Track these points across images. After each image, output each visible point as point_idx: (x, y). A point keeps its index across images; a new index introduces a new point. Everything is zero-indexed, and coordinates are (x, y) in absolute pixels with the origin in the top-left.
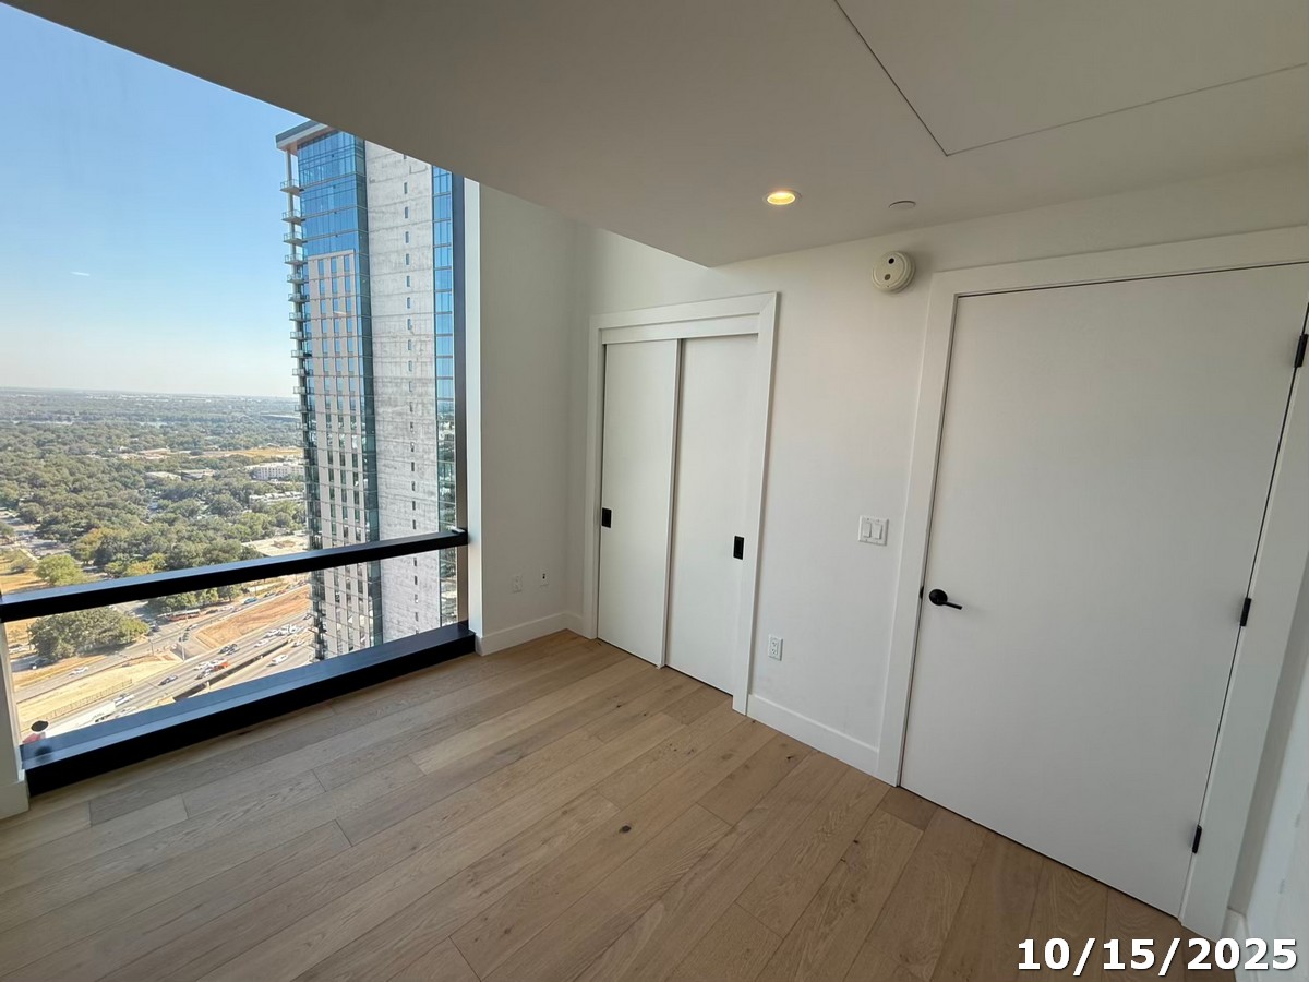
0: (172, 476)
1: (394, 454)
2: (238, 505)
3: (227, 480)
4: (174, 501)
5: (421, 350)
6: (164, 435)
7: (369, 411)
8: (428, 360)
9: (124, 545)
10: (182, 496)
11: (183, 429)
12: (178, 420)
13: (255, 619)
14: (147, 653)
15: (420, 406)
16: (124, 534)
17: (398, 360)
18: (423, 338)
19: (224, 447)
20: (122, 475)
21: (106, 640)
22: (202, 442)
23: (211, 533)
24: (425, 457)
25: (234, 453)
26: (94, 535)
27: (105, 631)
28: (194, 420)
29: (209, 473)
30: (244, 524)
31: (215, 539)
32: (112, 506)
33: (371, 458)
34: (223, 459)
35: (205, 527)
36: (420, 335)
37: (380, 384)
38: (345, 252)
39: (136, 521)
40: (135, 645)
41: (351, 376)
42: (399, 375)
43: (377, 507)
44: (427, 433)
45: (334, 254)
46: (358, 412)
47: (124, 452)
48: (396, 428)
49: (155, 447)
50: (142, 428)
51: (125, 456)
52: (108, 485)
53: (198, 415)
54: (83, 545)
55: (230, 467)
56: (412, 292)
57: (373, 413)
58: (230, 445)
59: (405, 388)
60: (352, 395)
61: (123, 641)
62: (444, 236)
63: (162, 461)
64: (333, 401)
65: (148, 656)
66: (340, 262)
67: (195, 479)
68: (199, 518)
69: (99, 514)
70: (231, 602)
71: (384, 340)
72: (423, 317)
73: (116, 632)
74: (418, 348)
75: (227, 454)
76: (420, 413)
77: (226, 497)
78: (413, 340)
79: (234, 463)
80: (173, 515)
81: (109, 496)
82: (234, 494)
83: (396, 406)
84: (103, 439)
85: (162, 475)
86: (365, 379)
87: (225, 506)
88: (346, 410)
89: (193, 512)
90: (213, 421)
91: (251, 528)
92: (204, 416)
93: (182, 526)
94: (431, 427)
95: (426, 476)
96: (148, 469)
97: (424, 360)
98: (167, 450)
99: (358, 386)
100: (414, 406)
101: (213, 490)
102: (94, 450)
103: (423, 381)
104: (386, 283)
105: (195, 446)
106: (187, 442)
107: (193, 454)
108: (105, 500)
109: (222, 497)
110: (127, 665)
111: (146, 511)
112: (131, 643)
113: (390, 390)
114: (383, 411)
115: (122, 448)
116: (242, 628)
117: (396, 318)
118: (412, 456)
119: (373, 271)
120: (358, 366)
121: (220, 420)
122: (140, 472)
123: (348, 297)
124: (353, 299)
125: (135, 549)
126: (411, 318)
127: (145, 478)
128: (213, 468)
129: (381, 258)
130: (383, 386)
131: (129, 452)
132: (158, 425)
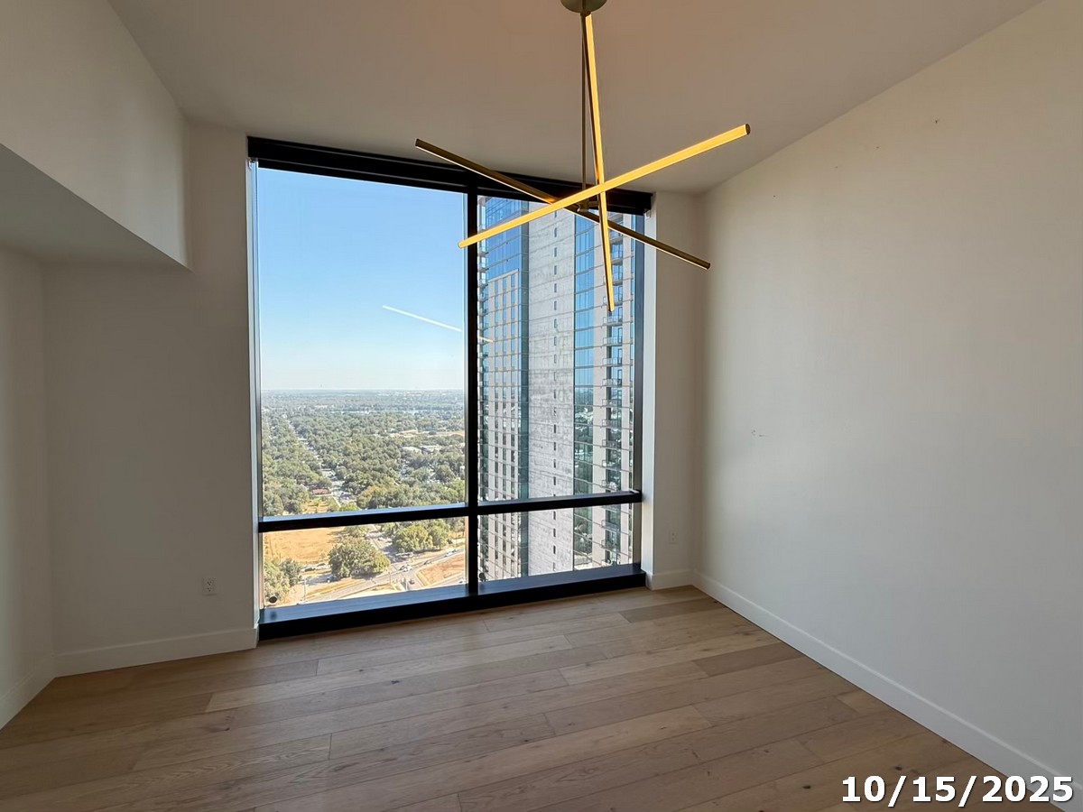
0: (417, 450)
1: (542, 435)
2: (452, 473)
3: (448, 454)
4: (415, 469)
5: (564, 345)
6: (416, 419)
7: (525, 399)
8: (569, 352)
9: (384, 499)
10: (420, 465)
11: (427, 416)
12: (425, 408)
13: (454, 566)
14: (386, 582)
15: (561, 393)
16: (385, 491)
17: (546, 354)
18: (565, 334)
19: (449, 428)
20: (391, 448)
21: (366, 569)
22: (437, 425)
23: (433, 494)
24: (565, 437)
25: (455, 433)
26: (370, 489)
27: (366, 562)
28: (434, 409)
29: (438, 448)
30: (455, 488)
31: (435, 499)
32: (381, 470)
33: (525, 438)
34: (447, 438)
35: (430, 489)
36: (563, 332)
37: (533, 376)
38: (512, 273)
39: (393, 482)
40: (382, 575)
41: (513, 370)
42: (547, 367)
43: (528, 481)
44: (566, 417)
45: (504, 276)
46: (516, 400)
47: (392, 432)
48: (544, 412)
49: (410, 428)
50: (405, 415)
51: (392, 435)
52: (381, 456)
53: (436, 405)
54: (363, 498)
55: (451, 443)
56: (559, 296)
57: (527, 400)
58: (453, 427)
59: (551, 378)
60: (513, 386)
61: (375, 570)
62: (583, 247)
63: (412, 438)
64: (499, 391)
65: (387, 584)
66: (509, 281)
67: (429, 452)
68: (428, 482)
69: (373, 476)
70: (440, 550)
71: (537, 339)
72: (565, 316)
73: (372, 563)
74: (561, 343)
75: (451, 434)
76: (561, 399)
77: (446, 467)
78: (558, 336)
79: (454, 441)
80: (413, 479)
81: (381, 463)
82: (451, 465)
83: (544, 393)
84: (383, 423)
85: (411, 449)
86: (522, 372)
87: (444, 473)
88: (509, 399)
89: (425, 478)
90: (445, 409)
91: (458, 491)
92: (440, 406)
93: (417, 488)
94: (569, 411)
95: (564, 456)
96: (404, 444)
97: (566, 353)
98: (416, 431)
99: (517, 378)
100: (557, 393)
101: (439, 461)
102: (377, 431)
103: (565, 371)
104: (539, 292)
105: (431, 428)
106: (428, 425)
107: (430, 434)
108: (378, 466)
109: (443, 467)
110: (375, 590)
111: (400, 475)
112: (379, 573)
113: (540, 381)
114: (535, 398)
115: (392, 429)
116: (445, 572)
117: (544, 320)
118: (555, 437)
119: (531, 283)
120: (517, 362)
121: (450, 409)
122: (399, 447)
123: (513, 306)
124: (516, 308)
125: (389, 502)
126: (557, 318)
127: (402, 451)
128: (441, 444)
129: (538, 272)
130: (536, 377)
131: (395, 432)
132: (413, 412)
